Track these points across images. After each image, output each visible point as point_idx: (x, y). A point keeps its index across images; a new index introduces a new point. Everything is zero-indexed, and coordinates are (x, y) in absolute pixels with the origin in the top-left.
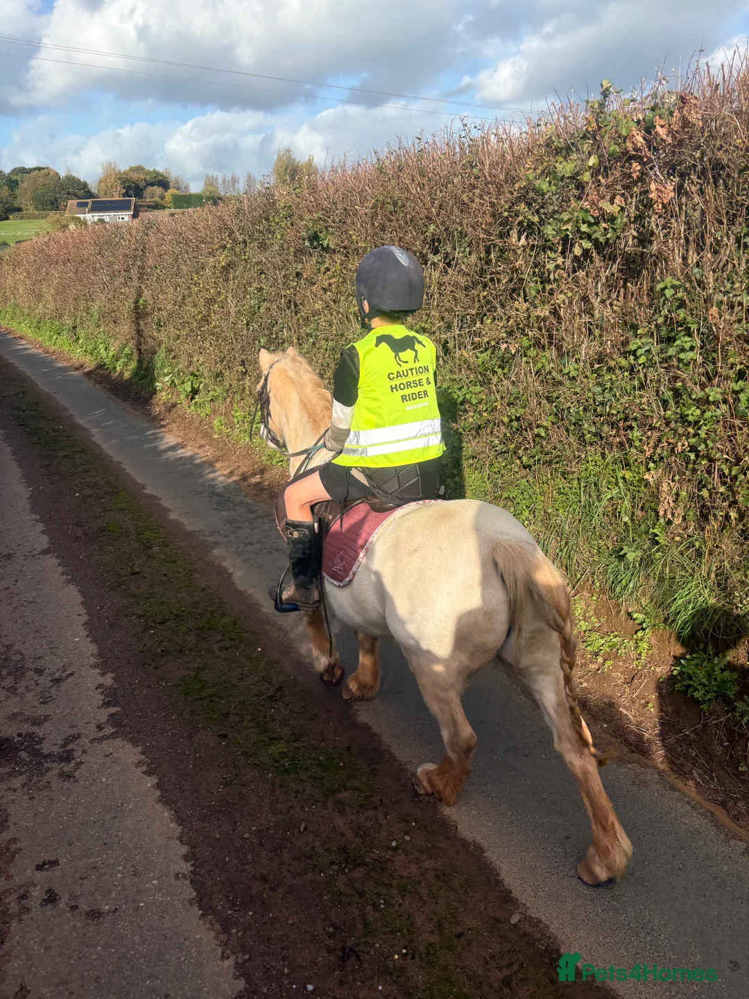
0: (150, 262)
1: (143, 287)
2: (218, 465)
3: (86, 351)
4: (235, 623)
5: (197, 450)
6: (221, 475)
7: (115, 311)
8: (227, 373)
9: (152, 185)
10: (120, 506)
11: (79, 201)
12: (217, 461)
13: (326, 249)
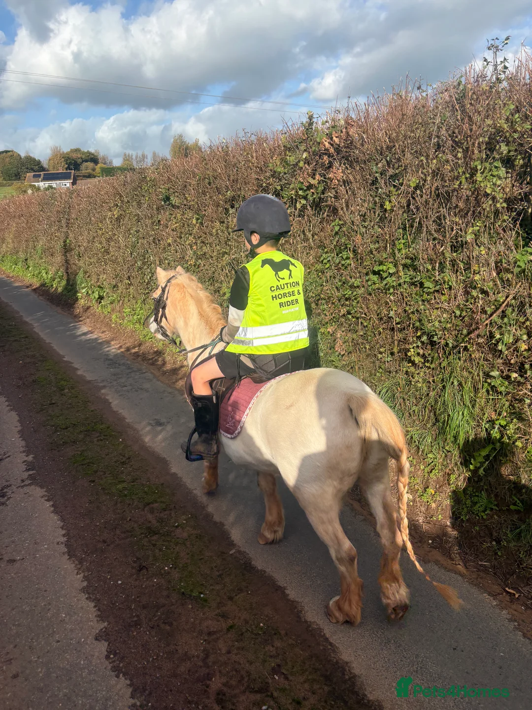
0: (73, 216)
1: (69, 232)
2: (113, 343)
3: (34, 275)
4: (108, 428)
5: (100, 335)
6: (114, 348)
7: (52, 248)
8: (119, 285)
9: (87, 161)
10: (47, 368)
11: (34, 173)
12: (112, 340)
13: (173, 206)
